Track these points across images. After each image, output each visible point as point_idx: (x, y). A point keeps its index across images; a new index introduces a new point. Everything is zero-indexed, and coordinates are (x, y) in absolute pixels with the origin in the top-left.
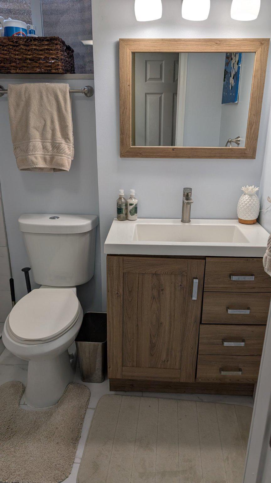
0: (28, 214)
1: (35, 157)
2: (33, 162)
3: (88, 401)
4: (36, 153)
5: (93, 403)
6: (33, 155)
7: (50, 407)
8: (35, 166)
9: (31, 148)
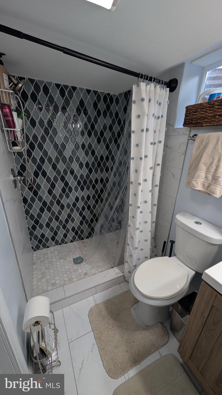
0: (185, 212)
1: (196, 182)
2: (193, 185)
3: (161, 346)
4: (199, 180)
5: (164, 351)
6: (195, 181)
7: (142, 325)
8: (194, 188)
9: (196, 176)
